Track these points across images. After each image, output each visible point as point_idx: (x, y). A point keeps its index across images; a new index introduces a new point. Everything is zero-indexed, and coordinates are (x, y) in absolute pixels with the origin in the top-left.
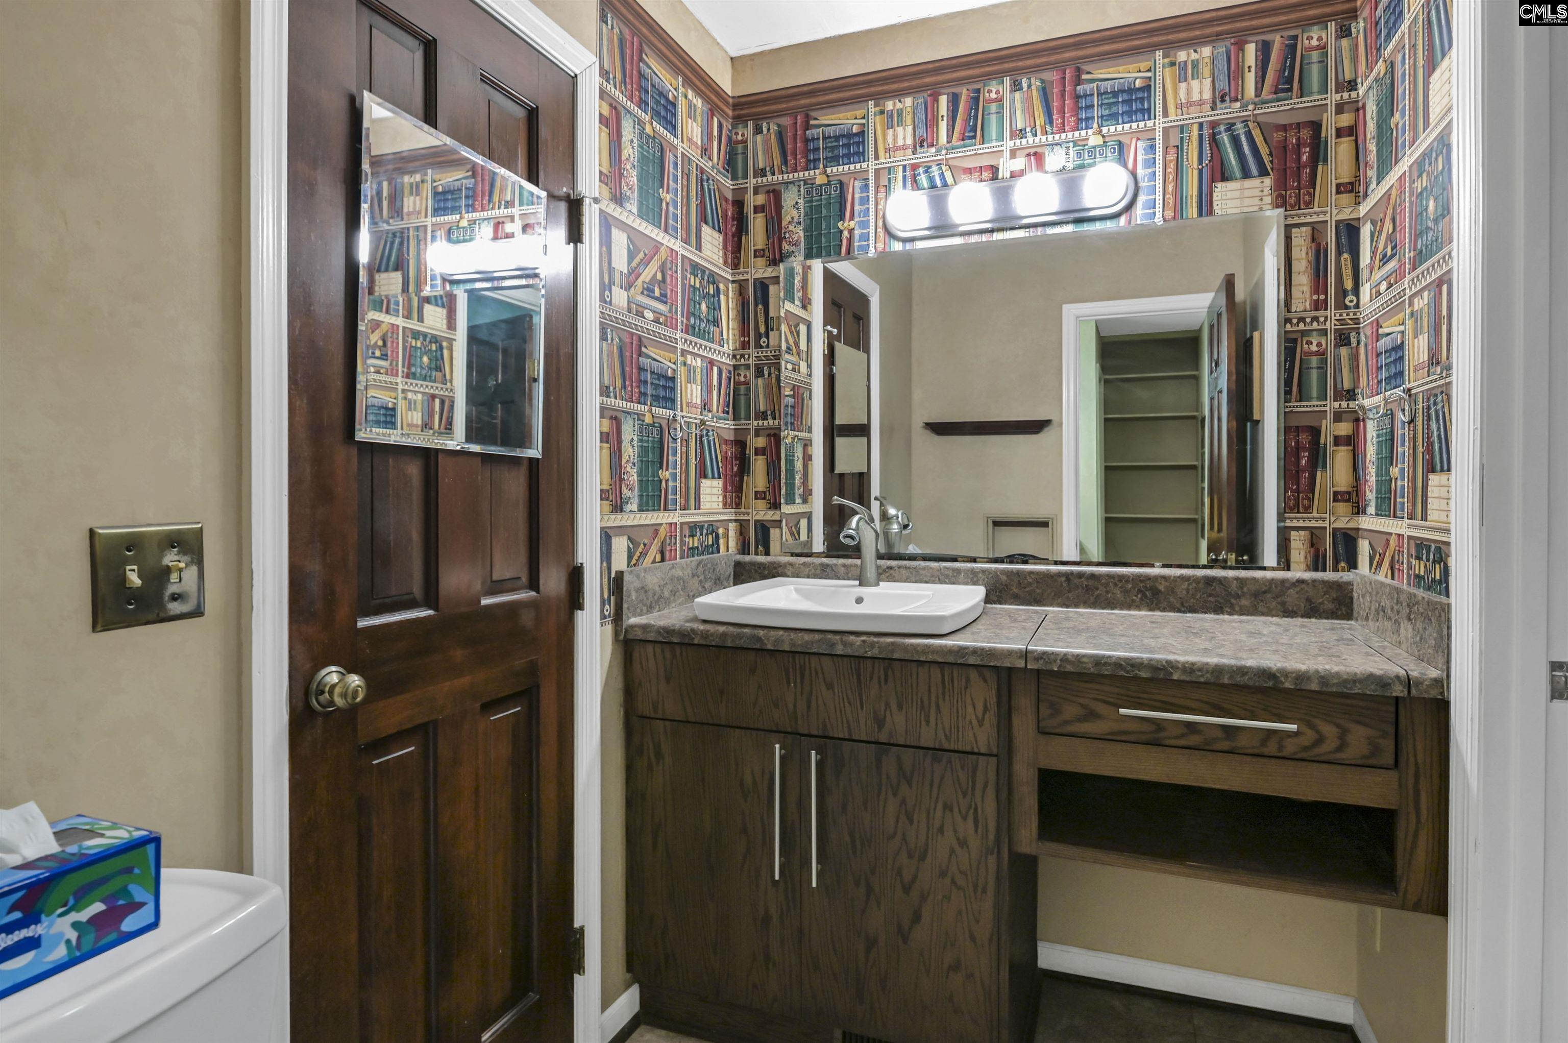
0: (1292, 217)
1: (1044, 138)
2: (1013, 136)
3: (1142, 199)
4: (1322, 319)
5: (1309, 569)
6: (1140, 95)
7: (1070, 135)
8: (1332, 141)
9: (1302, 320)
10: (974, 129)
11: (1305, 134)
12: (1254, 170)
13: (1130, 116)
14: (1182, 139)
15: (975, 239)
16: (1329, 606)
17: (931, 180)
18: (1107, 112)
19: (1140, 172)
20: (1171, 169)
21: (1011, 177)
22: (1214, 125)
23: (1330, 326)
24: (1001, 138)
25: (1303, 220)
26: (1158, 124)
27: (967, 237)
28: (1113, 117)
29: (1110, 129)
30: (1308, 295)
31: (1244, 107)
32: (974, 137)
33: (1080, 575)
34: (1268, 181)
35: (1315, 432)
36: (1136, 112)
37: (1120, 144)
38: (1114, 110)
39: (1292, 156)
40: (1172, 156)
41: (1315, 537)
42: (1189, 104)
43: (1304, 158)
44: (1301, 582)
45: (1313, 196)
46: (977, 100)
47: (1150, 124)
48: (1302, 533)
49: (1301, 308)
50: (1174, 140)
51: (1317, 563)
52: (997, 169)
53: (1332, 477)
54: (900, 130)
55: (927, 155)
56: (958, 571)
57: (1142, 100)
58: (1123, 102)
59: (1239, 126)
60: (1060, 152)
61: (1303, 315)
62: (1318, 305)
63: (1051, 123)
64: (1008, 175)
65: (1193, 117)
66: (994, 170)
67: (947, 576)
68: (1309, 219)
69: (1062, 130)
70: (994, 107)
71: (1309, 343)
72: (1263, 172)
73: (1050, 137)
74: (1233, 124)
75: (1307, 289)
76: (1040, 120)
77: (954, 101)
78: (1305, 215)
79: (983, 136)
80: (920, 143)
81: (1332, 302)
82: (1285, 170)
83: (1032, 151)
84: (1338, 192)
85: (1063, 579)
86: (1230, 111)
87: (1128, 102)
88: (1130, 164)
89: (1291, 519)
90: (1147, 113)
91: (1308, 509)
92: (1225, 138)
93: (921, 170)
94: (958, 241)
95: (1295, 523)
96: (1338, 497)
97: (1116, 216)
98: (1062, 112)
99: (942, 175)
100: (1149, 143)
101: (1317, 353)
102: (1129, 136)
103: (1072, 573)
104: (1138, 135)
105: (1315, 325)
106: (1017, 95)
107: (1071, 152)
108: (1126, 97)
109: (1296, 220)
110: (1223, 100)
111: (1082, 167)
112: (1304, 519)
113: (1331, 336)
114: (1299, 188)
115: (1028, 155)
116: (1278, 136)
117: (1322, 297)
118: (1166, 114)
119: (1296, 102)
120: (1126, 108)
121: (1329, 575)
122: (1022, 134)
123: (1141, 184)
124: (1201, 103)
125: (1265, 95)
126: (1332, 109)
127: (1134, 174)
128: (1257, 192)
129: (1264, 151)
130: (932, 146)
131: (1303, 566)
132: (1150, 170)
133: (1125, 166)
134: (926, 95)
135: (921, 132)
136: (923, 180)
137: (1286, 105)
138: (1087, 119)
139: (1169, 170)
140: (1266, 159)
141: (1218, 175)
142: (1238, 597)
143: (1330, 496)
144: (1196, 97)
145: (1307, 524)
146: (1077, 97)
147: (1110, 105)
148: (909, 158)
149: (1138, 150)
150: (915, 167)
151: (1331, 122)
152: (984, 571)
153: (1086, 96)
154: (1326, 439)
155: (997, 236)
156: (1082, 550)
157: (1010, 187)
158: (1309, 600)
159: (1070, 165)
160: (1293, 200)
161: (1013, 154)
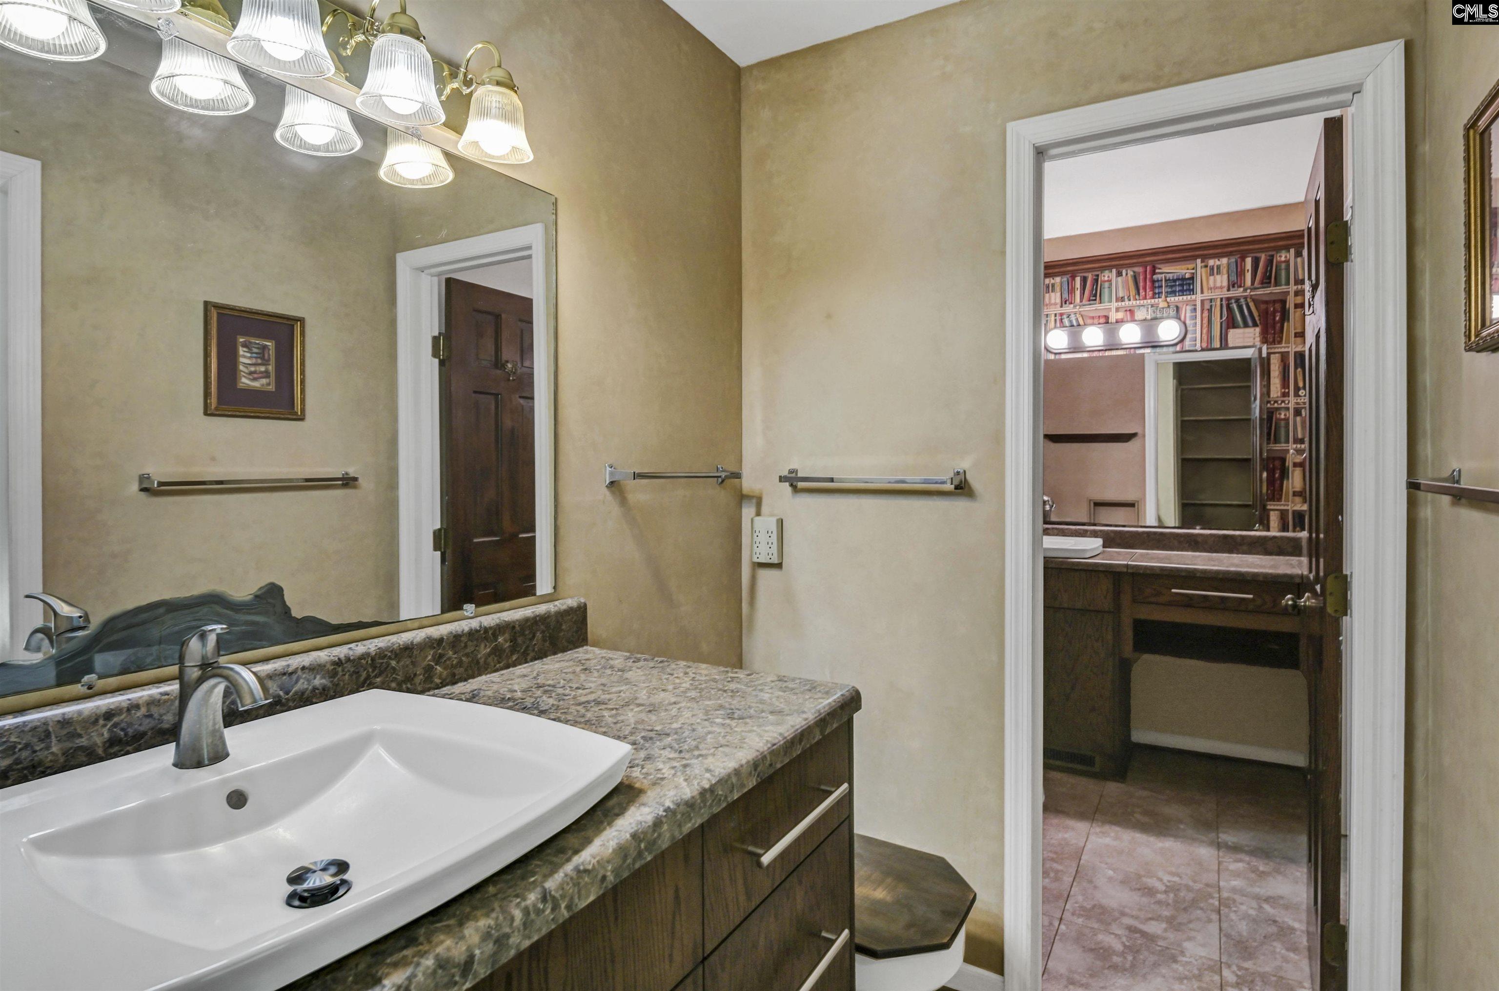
0: (1271, 348)
1: (1134, 302)
2: (1117, 300)
3: (1189, 336)
4: (1287, 402)
5: (1280, 531)
6: (1188, 282)
7: (1149, 301)
8: (1292, 310)
9: (1276, 402)
10: (1095, 295)
11: (1278, 306)
12: (1250, 323)
13: (1182, 292)
14: (1211, 306)
15: (1095, 354)
16: (1290, 550)
17: (1071, 321)
18: (1170, 290)
19: (1188, 322)
20: (1205, 321)
21: (1117, 322)
22: (1228, 299)
23: (1291, 406)
24: (1110, 301)
25: (1276, 350)
26: (1198, 297)
27: (1091, 353)
28: (1173, 293)
29: (1171, 299)
30: (1279, 389)
31: (1245, 290)
32: (1095, 300)
33: (1155, 533)
34: (1258, 330)
35: (1283, 460)
36: (1186, 290)
37: (1177, 308)
38: (1174, 289)
39: (1270, 318)
40: (1206, 314)
41: (1283, 514)
42: (1215, 288)
43: (1277, 318)
44: (1275, 537)
45: (1282, 338)
46: (1097, 280)
47: (1193, 297)
48: (1276, 512)
49: (1275, 396)
50: (1207, 306)
51: (1284, 528)
52: (1108, 318)
53: (1293, 483)
54: (1053, 294)
55: (1068, 308)
56: (1086, 531)
57: (1189, 284)
58: (1179, 285)
59: (1242, 300)
60: (1144, 310)
61: (1277, 399)
62: (1285, 395)
63: (1139, 294)
64: (1114, 321)
65: (1217, 295)
66: (1107, 317)
67: (1080, 533)
68: (1280, 350)
69: (1145, 298)
70: (1106, 285)
71: (1280, 414)
72: (1255, 325)
73: (1138, 302)
74: (1239, 299)
75: (1279, 386)
76: (1133, 292)
77: (1084, 280)
78: (1278, 348)
79: (1100, 299)
80: (1064, 302)
81: (1292, 393)
82: (1267, 324)
83: (1128, 309)
84: (1295, 337)
85: (1145, 535)
86: (1238, 292)
87: (1182, 285)
88: (1183, 318)
89: (1271, 505)
90: (1192, 291)
91: (1280, 500)
92: (1235, 306)
93: (1065, 316)
94: (1085, 355)
95: (1272, 507)
96: (1295, 494)
97: (1176, 345)
98: (1145, 289)
99: (1077, 320)
100: (1193, 307)
101: (1284, 419)
102: (1182, 303)
103: (1150, 532)
104: (1187, 303)
105: (1283, 405)
106: (1120, 279)
107: (1149, 310)
108: (1180, 282)
109: (1273, 351)
110: (1233, 287)
111: (1155, 319)
112: (1278, 505)
113: (1292, 411)
114: (1274, 334)
115: (1126, 311)
116: (1263, 307)
117: (1287, 390)
118: (1202, 292)
119: (1273, 289)
120: (1180, 288)
121: (1290, 534)
122: (1122, 299)
123: (1188, 329)
124: (1221, 288)
125: (1256, 284)
126: (1292, 294)
127: (1185, 323)
128: (1252, 335)
129: (1256, 314)
130: (1071, 303)
131: (1277, 529)
132: (1194, 321)
133: (1180, 319)
134: (1068, 276)
135: (1065, 296)
136: (1066, 322)
137: (1268, 291)
138: (1159, 293)
139: (1204, 322)
140: (1257, 318)
141: (1231, 325)
142: (1241, 545)
143: (1291, 493)
144: (1218, 284)
145: (1278, 508)
146: (1153, 282)
147: (1171, 287)
148: (1059, 310)
149: (1186, 312)
150: (1061, 315)
151: (1291, 301)
152: (1101, 531)
153: (1158, 281)
154: (1289, 463)
155: (1107, 353)
156: (1159, 519)
157: (1115, 329)
158: (1279, 547)
159: (1149, 317)
160: (1271, 340)
161: (1117, 310)
